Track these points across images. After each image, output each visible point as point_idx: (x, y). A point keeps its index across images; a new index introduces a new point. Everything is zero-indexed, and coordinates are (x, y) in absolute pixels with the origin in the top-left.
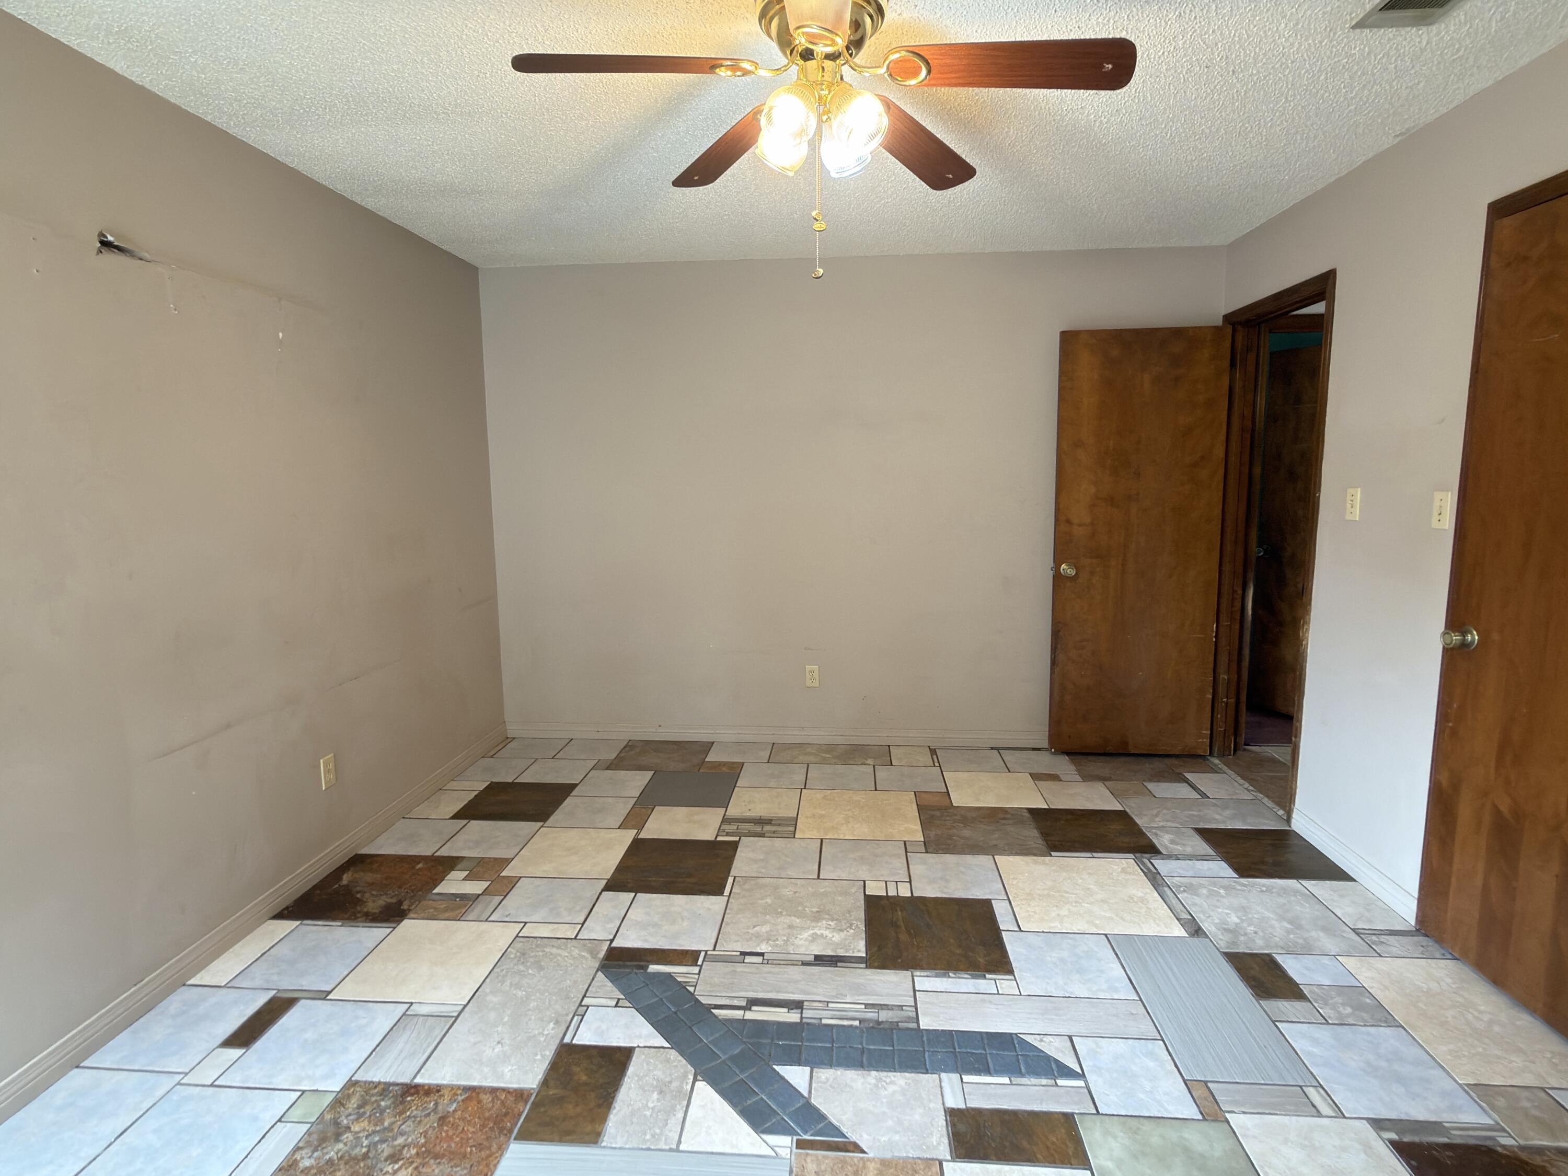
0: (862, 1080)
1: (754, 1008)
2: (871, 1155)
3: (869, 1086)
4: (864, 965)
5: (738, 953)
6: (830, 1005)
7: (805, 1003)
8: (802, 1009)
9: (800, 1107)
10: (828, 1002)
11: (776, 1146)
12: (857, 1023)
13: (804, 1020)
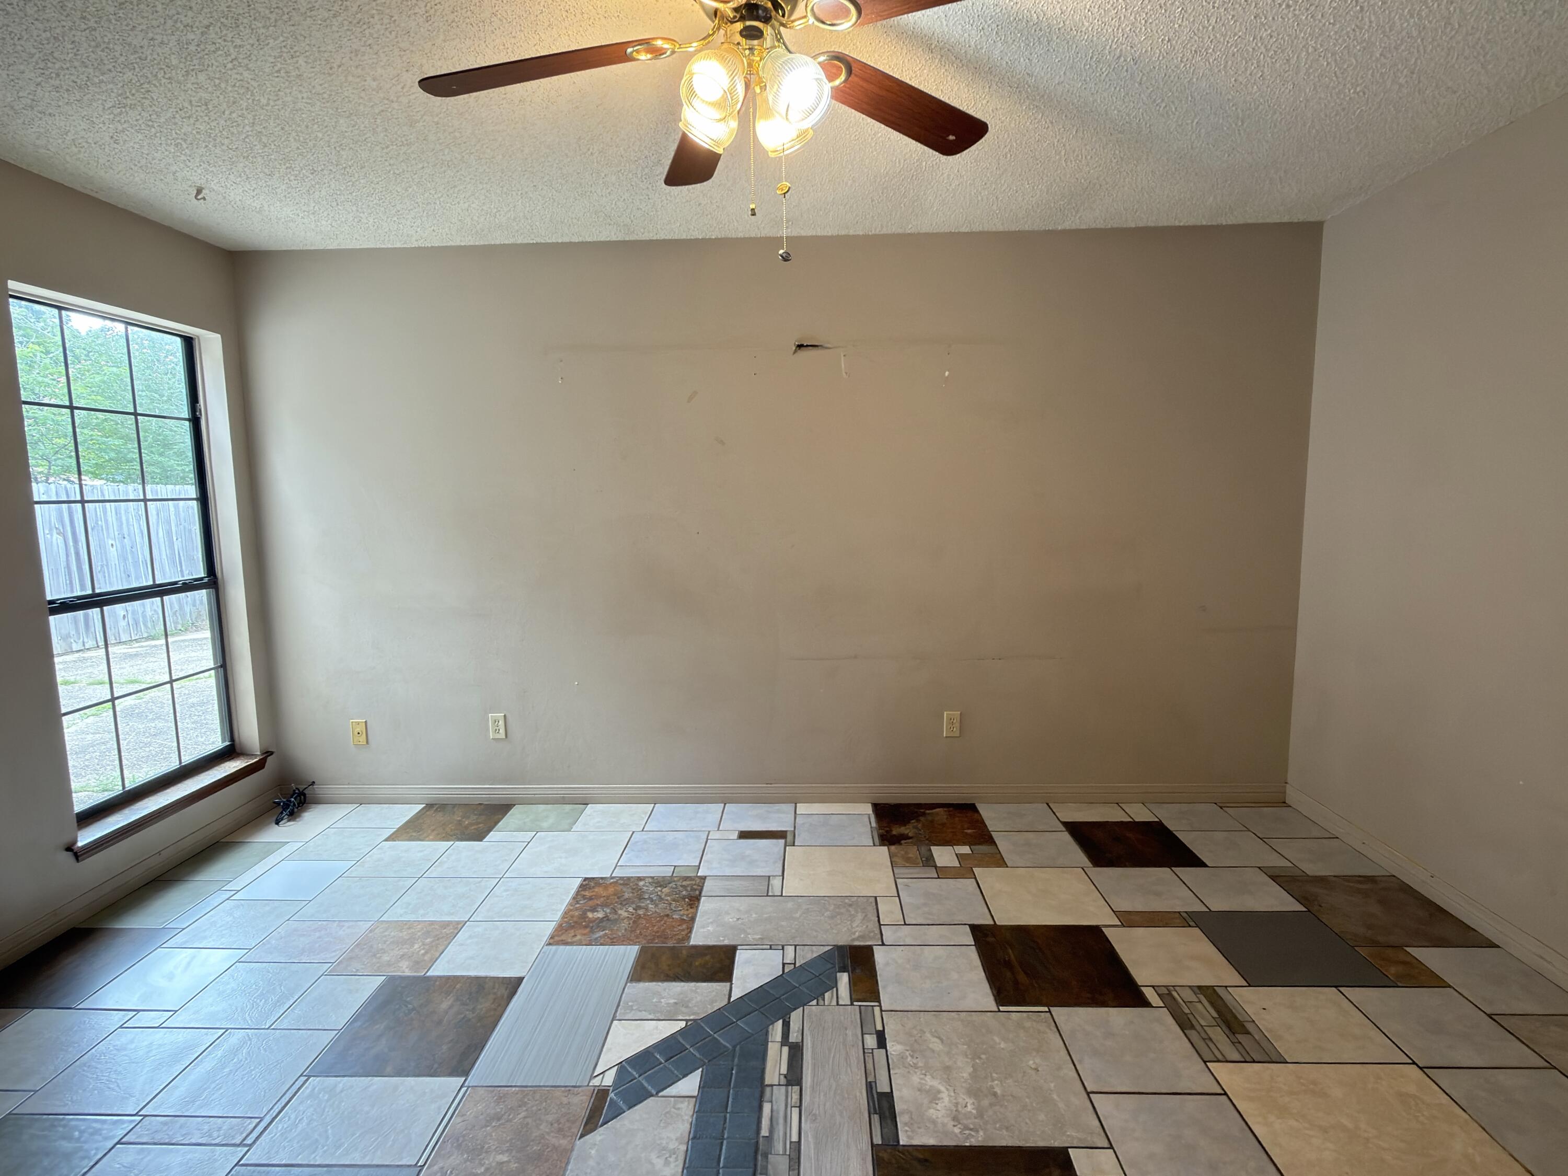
0: (674, 1137)
1: (786, 1050)
2: (578, 1142)
3: (664, 1142)
4: (878, 1140)
5: (879, 1028)
6: (795, 1112)
7: (796, 1088)
8: (786, 1085)
9: (647, 1090)
10: (800, 1107)
11: (603, 1077)
12: (764, 1132)
13: (768, 1090)
